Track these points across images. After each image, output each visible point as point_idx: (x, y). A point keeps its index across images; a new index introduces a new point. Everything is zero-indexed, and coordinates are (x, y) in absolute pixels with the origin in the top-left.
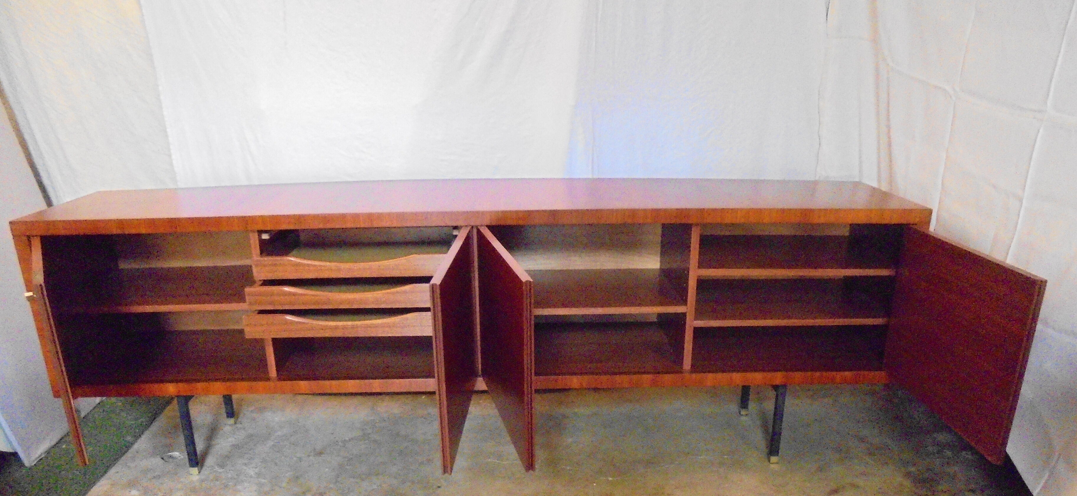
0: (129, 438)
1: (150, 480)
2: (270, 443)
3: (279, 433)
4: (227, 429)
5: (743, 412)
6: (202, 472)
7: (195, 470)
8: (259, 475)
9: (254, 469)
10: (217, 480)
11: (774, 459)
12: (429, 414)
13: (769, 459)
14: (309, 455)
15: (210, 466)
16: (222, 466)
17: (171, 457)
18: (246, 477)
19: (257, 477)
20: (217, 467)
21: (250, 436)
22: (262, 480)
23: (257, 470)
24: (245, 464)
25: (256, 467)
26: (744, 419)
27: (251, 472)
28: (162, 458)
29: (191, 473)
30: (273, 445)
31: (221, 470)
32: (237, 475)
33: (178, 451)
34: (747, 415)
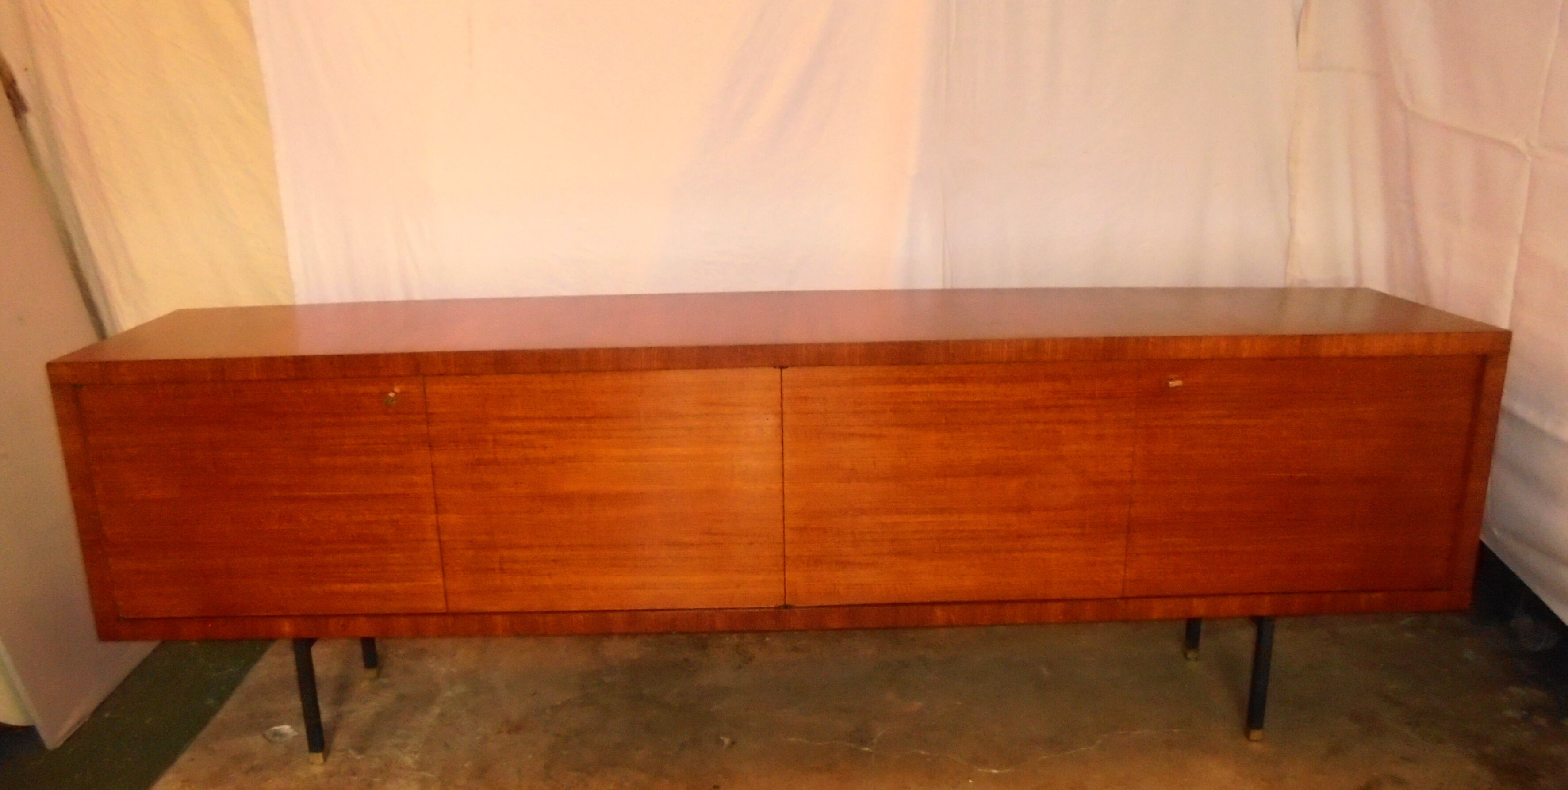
0: (211, 702)
1: (247, 773)
2: (436, 710)
3: (449, 694)
4: (364, 685)
5: (1191, 655)
6: (330, 759)
7: (318, 757)
8: (422, 766)
9: (413, 755)
10: (354, 774)
11: (1256, 734)
12: (686, 660)
13: (1247, 735)
14: (500, 732)
15: (342, 750)
16: (361, 750)
17: (276, 734)
18: (401, 768)
19: (418, 770)
20: (351, 751)
21: (401, 698)
22: (428, 775)
23: (417, 756)
24: (396, 746)
25: (416, 753)
26: (1194, 666)
27: (409, 760)
28: (264, 736)
29: (312, 764)
30: (442, 715)
31: (359, 757)
32: (386, 765)
33: (289, 724)
34: (1196, 659)
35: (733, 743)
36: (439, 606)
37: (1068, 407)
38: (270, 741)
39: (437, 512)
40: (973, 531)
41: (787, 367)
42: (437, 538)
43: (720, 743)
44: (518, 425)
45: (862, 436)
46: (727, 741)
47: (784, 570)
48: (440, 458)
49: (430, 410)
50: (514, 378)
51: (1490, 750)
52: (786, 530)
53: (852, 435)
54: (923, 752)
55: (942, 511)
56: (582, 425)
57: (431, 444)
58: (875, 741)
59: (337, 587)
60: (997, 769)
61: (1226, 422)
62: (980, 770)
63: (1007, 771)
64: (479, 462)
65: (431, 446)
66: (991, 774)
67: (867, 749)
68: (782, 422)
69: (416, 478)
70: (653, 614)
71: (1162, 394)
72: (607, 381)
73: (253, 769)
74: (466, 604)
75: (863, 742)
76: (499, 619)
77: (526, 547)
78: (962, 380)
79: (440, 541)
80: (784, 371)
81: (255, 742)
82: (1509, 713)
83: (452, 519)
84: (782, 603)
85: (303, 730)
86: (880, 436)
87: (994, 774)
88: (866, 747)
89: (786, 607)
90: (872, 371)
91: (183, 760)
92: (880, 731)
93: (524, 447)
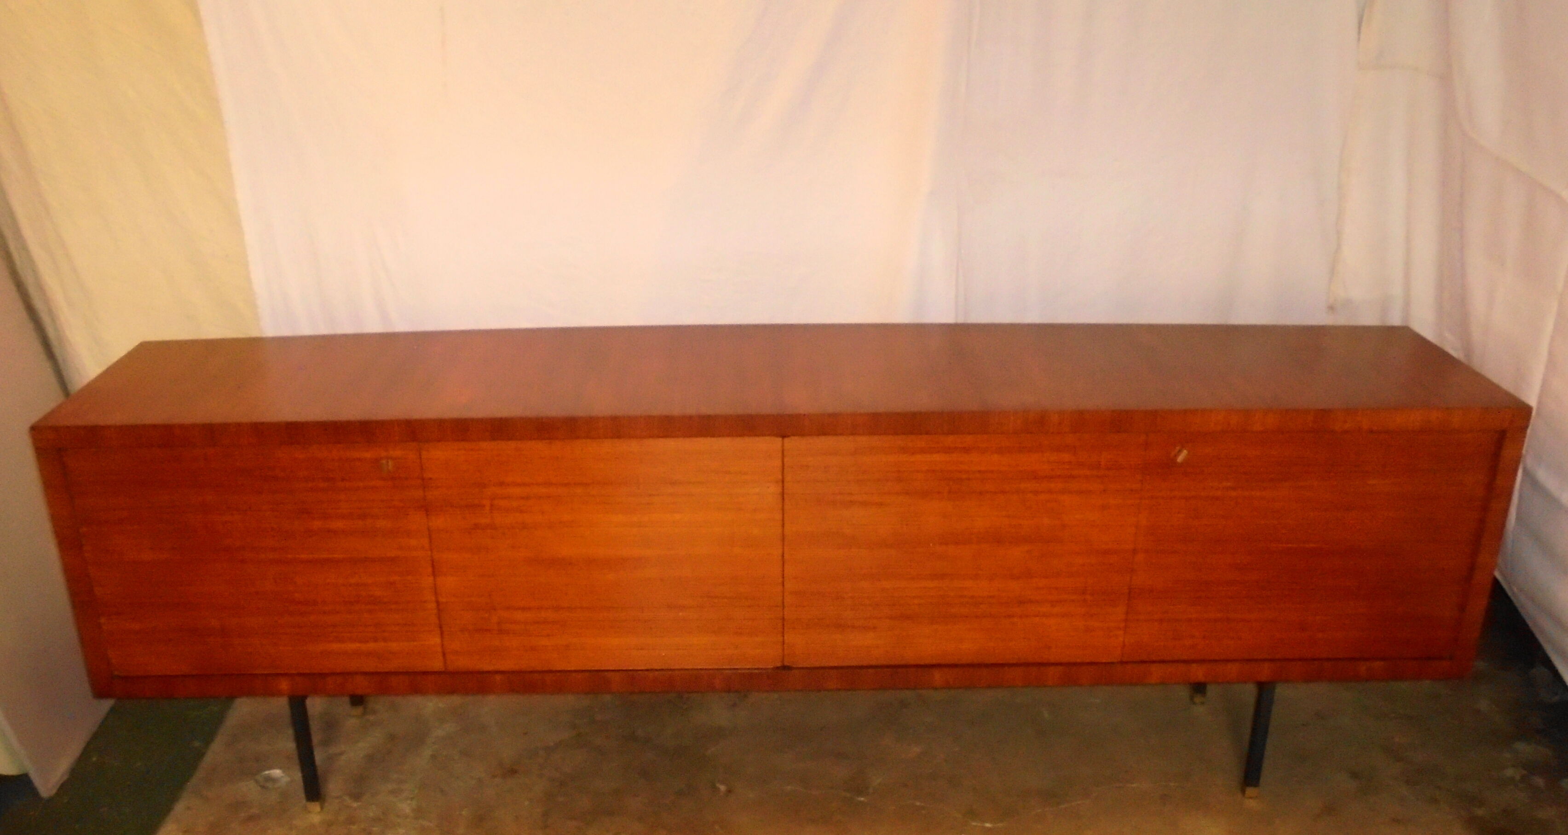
1: (246, 823)
2: (427, 752)
3: (440, 733)
4: (352, 724)
5: (1198, 699)
6: (327, 807)
7: (315, 807)
8: (419, 813)
9: (410, 802)
10: (353, 823)
11: (1250, 791)
13: (1243, 792)
14: (494, 776)
15: (337, 798)
16: (357, 797)
17: (269, 779)
18: (398, 816)
19: (416, 818)
20: (347, 798)
21: (392, 737)
22: (426, 823)
23: (414, 803)
24: (393, 792)
25: (412, 799)
26: (1200, 710)
27: (406, 807)
28: (257, 782)
29: (309, 812)
30: (433, 757)
31: (355, 805)
32: (383, 813)
33: (280, 768)
34: (1203, 703)
35: (729, 791)
36: (437, 665)
37: (1072, 477)
38: (263, 787)
39: (434, 575)
40: (972, 597)
41: (788, 436)
42: (434, 598)
43: (715, 789)
44: (517, 491)
45: (865, 504)
46: (723, 788)
47: (783, 633)
48: (439, 522)
49: (428, 475)
50: (512, 444)
51: (1480, 812)
52: (785, 594)
53: (852, 503)
54: (918, 804)
55: (943, 576)
56: (579, 491)
57: (427, 508)
58: (871, 790)
59: (335, 646)
60: (991, 822)
61: (1233, 494)
62: (974, 824)
63: (1000, 825)
64: (476, 526)
65: (427, 511)
66: (984, 827)
67: (862, 799)
68: (783, 490)
69: (413, 542)
70: (651, 674)
71: (1167, 467)
72: (607, 447)
73: (251, 818)
74: (463, 663)
75: (860, 792)
76: (498, 677)
77: (523, 609)
78: (967, 450)
79: (438, 602)
80: (786, 440)
81: (248, 788)
82: (1510, 772)
83: (449, 582)
84: (779, 665)
85: (298, 776)
86: (881, 504)
87: (988, 828)
88: (862, 797)
89: (785, 667)
90: (875, 441)
91: (179, 807)
92: (876, 780)
93: (521, 512)
